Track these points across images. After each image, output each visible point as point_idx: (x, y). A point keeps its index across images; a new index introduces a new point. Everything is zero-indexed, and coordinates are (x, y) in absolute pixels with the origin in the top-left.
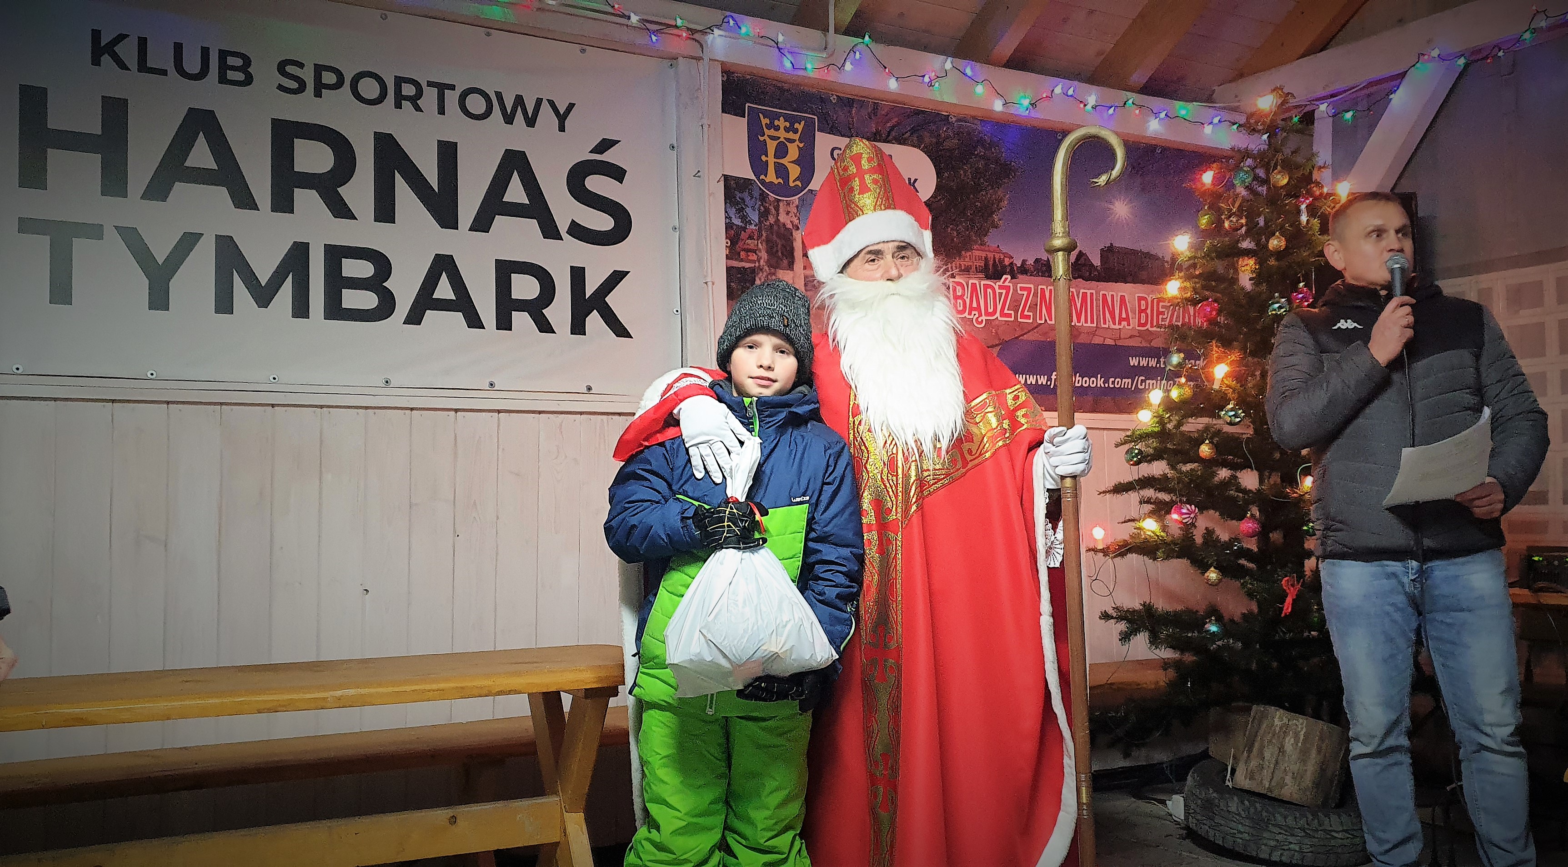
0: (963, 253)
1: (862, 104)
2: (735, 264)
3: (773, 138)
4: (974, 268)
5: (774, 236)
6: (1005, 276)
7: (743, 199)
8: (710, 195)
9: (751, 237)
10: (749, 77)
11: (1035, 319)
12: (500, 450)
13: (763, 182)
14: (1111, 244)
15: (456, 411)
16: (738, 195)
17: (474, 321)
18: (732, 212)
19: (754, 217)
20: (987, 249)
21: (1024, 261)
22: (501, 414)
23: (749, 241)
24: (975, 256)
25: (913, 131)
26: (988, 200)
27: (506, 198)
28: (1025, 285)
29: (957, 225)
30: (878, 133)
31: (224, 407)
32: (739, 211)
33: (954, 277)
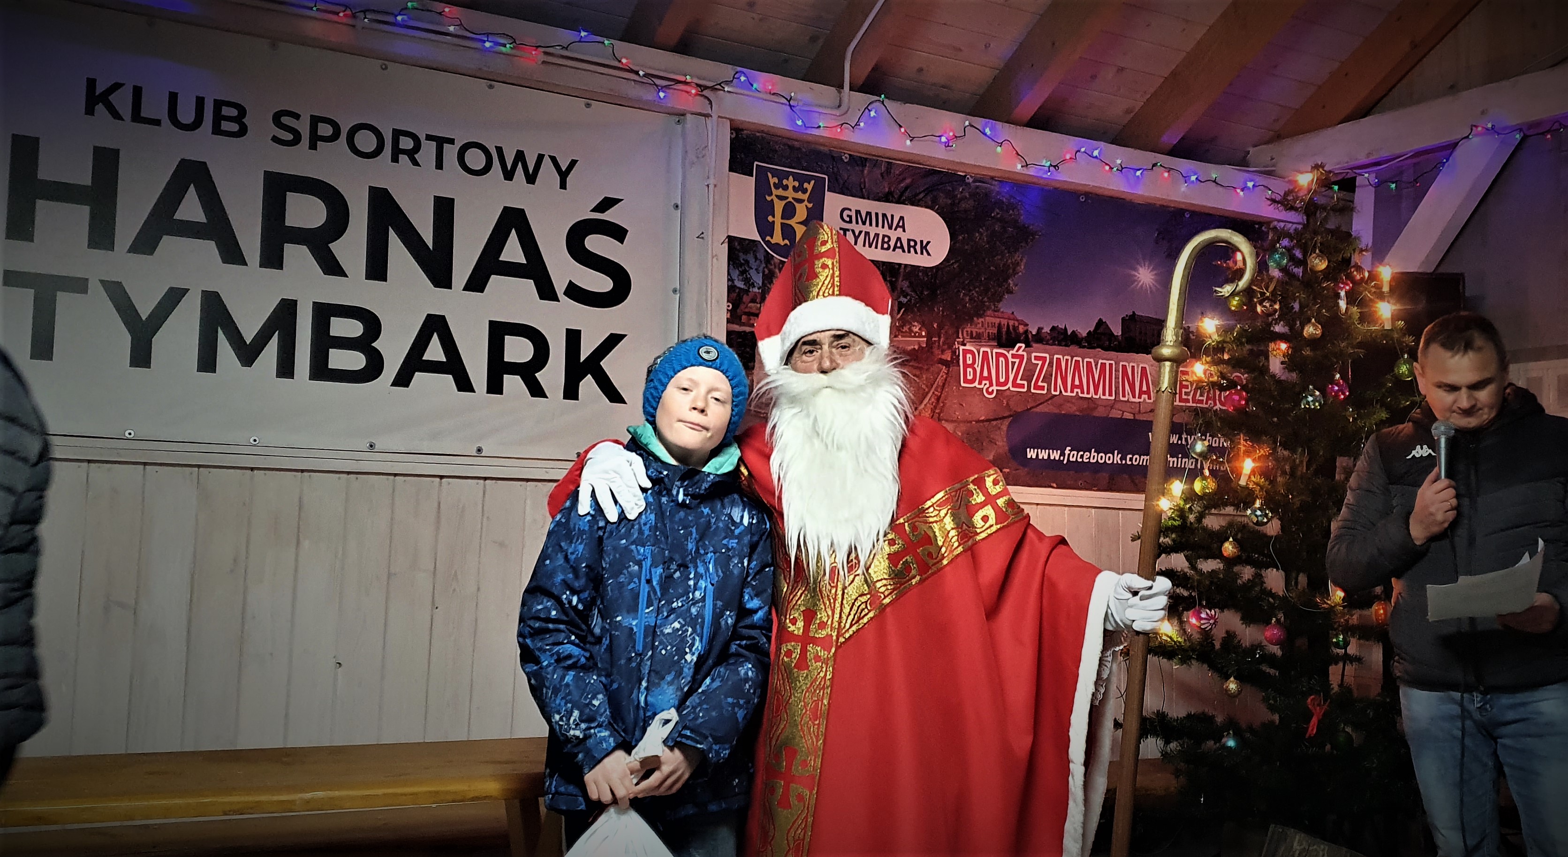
0: (975, 319)
1: (876, 164)
2: (736, 328)
3: (781, 198)
4: (986, 335)
6: (1018, 345)
7: (747, 262)
8: (713, 257)
9: (753, 301)
10: (758, 134)
11: (1049, 390)
12: (485, 519)
13: (768, 243)
14: (1134, 312)
15: (441, 477)
17: (464, 384)
18: (735, 274)
19: (758, 279)
20: (1000, 314)
21: (1040, 329)
22: (487, 481)
23: (750, 304)
24: (988, 322)
25: (928, 191)
26: (1004, 265)
27: (502, 258)
28: (1039, 355)
29: (970, 291)
30: (890, 193)
31: (201, 469)
32: (742, 273)
33: (965, 345)
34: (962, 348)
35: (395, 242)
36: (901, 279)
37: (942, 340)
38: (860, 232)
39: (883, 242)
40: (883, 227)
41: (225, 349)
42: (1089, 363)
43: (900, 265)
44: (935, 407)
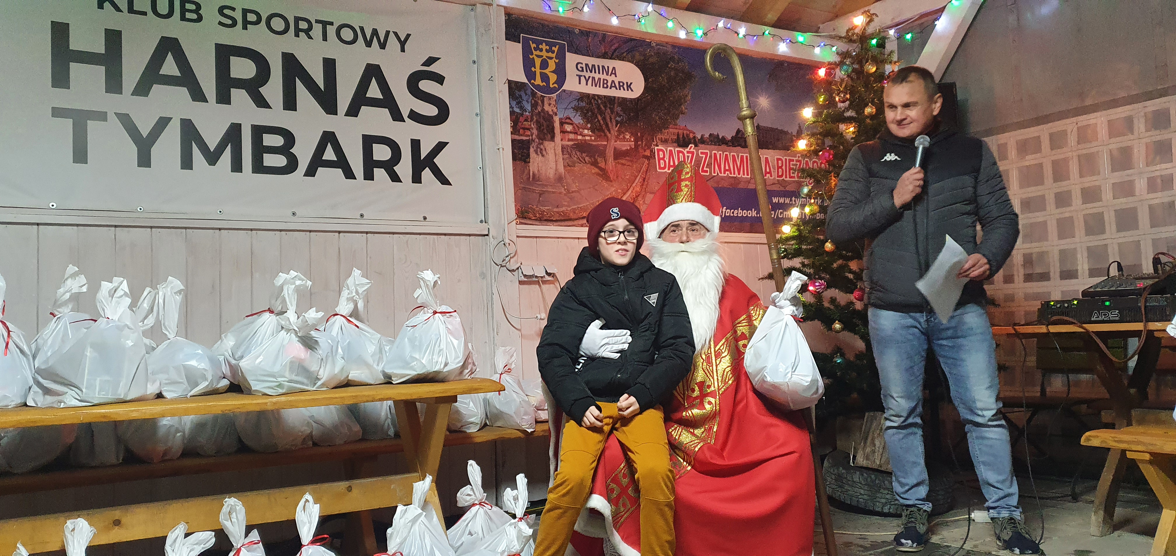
0: (663, 130)
1: (595, 35)
2: (517, 137)
3: (538, 56)
4: (670, 141)
5: (542, 120)
6: (690, 145)
7: (521, 96)
8: (500, 92)
9: (526, 120)
10: (522, 17)
11: (711, 173)
12: (368, 258)
13: (533, 84)
15: (339, 232)
16: (517, 93)
17: (349, 174)
18: (514, 103)
19: (528, 107)
20: (678, 127)
21: (702, 136)
22: (368, 235)
23: (525, 123)
24: (671, 132)
25: (629, 51)
26: (678, 96)
27: (367, 96)
28: (704, 152)
29: (659, 112)
30: (606, 53)
31: (187, 230)
32: (518, 103)
33: (658, 146)
34: (656, 148)
35: (300, 87)
36: (616, 105)
37: (644, 143)
38: (589, 77)
39: (604, 84)
40: (603, 74)
41: (196, 153)
42: (733, 156)
43: (614, 97)
44: (643, 185)
